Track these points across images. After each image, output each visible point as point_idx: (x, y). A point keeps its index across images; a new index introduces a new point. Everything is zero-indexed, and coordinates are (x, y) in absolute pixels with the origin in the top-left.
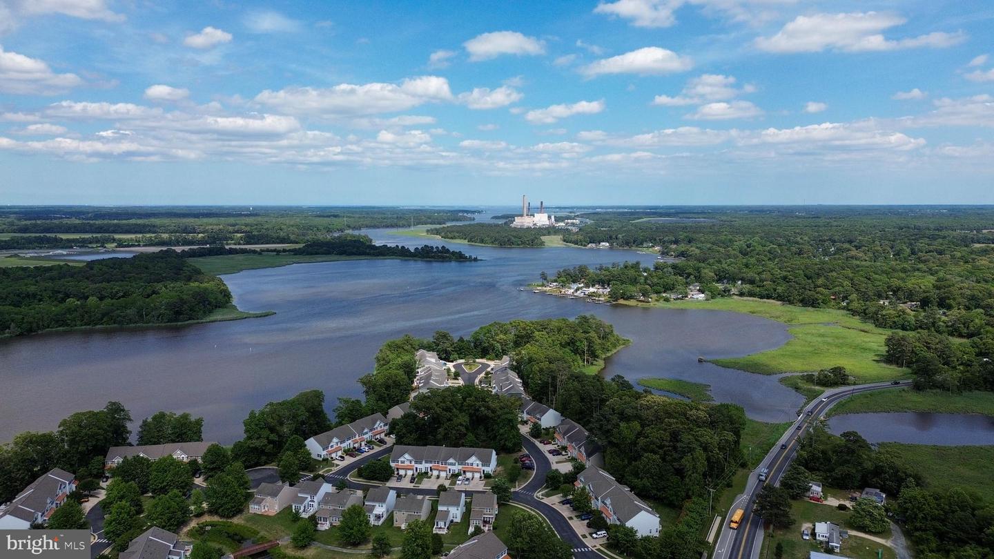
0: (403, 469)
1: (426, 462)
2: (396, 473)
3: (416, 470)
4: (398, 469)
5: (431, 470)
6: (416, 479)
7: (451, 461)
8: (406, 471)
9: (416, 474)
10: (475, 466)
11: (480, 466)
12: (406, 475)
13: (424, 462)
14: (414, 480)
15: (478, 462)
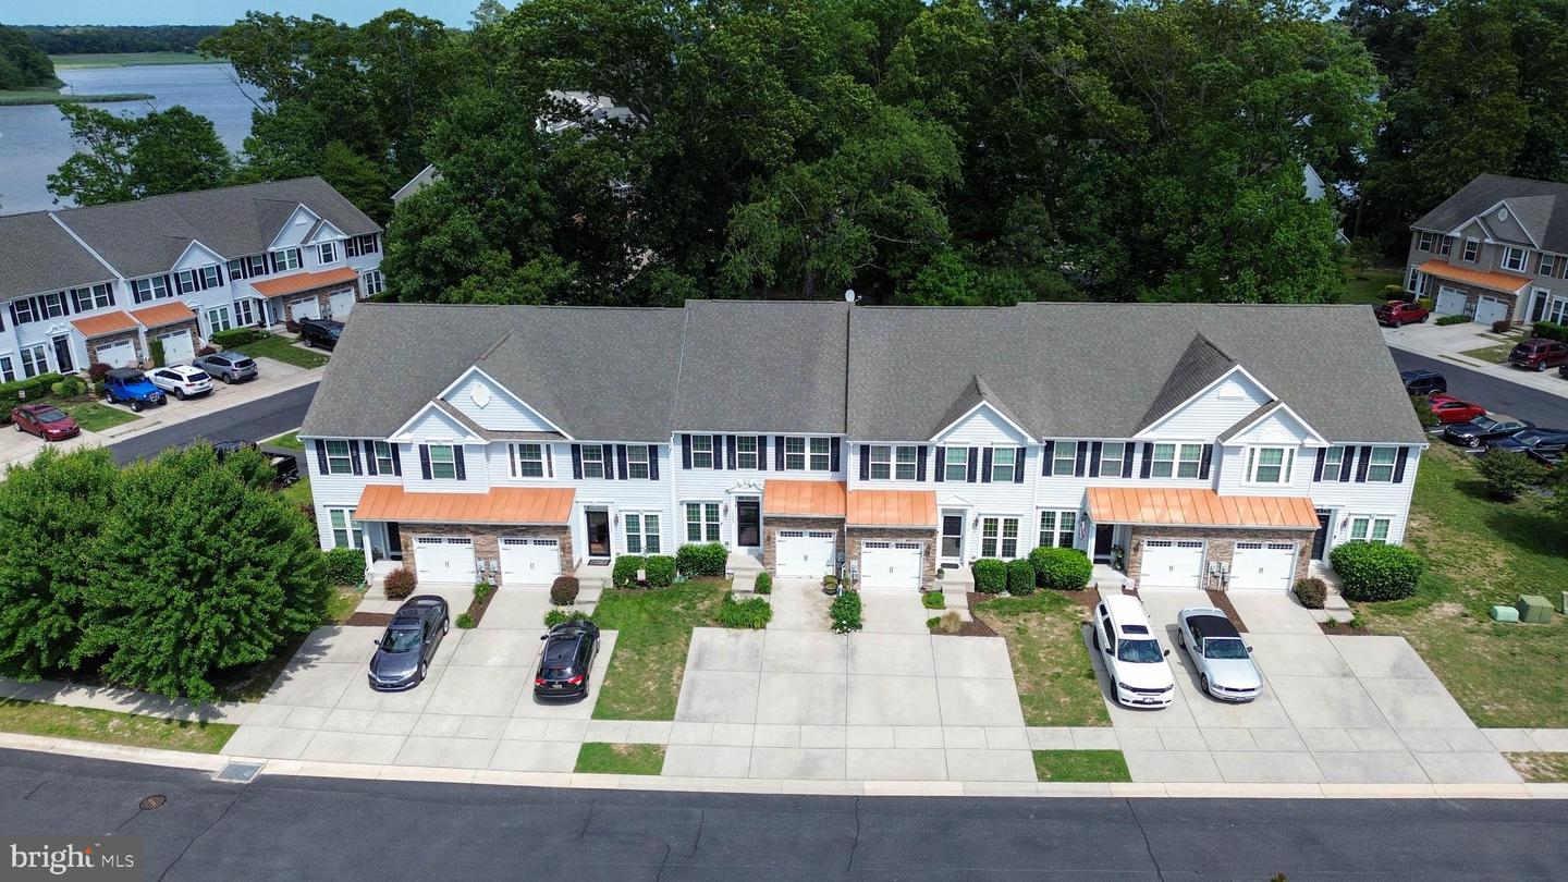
0: (456, 531)
1: (700, 452)
2: (379, 571)
3: (598, 536)
4: (394, 537)
6: (607, 640)
7: (976, 431)
8: (486, 555)
9: (595, 578)
10: (1234, 476)
11: (1299, 482)
12: (484, 594)
13: (671, 459)
14: (584, 645)
15: (1273, 432)
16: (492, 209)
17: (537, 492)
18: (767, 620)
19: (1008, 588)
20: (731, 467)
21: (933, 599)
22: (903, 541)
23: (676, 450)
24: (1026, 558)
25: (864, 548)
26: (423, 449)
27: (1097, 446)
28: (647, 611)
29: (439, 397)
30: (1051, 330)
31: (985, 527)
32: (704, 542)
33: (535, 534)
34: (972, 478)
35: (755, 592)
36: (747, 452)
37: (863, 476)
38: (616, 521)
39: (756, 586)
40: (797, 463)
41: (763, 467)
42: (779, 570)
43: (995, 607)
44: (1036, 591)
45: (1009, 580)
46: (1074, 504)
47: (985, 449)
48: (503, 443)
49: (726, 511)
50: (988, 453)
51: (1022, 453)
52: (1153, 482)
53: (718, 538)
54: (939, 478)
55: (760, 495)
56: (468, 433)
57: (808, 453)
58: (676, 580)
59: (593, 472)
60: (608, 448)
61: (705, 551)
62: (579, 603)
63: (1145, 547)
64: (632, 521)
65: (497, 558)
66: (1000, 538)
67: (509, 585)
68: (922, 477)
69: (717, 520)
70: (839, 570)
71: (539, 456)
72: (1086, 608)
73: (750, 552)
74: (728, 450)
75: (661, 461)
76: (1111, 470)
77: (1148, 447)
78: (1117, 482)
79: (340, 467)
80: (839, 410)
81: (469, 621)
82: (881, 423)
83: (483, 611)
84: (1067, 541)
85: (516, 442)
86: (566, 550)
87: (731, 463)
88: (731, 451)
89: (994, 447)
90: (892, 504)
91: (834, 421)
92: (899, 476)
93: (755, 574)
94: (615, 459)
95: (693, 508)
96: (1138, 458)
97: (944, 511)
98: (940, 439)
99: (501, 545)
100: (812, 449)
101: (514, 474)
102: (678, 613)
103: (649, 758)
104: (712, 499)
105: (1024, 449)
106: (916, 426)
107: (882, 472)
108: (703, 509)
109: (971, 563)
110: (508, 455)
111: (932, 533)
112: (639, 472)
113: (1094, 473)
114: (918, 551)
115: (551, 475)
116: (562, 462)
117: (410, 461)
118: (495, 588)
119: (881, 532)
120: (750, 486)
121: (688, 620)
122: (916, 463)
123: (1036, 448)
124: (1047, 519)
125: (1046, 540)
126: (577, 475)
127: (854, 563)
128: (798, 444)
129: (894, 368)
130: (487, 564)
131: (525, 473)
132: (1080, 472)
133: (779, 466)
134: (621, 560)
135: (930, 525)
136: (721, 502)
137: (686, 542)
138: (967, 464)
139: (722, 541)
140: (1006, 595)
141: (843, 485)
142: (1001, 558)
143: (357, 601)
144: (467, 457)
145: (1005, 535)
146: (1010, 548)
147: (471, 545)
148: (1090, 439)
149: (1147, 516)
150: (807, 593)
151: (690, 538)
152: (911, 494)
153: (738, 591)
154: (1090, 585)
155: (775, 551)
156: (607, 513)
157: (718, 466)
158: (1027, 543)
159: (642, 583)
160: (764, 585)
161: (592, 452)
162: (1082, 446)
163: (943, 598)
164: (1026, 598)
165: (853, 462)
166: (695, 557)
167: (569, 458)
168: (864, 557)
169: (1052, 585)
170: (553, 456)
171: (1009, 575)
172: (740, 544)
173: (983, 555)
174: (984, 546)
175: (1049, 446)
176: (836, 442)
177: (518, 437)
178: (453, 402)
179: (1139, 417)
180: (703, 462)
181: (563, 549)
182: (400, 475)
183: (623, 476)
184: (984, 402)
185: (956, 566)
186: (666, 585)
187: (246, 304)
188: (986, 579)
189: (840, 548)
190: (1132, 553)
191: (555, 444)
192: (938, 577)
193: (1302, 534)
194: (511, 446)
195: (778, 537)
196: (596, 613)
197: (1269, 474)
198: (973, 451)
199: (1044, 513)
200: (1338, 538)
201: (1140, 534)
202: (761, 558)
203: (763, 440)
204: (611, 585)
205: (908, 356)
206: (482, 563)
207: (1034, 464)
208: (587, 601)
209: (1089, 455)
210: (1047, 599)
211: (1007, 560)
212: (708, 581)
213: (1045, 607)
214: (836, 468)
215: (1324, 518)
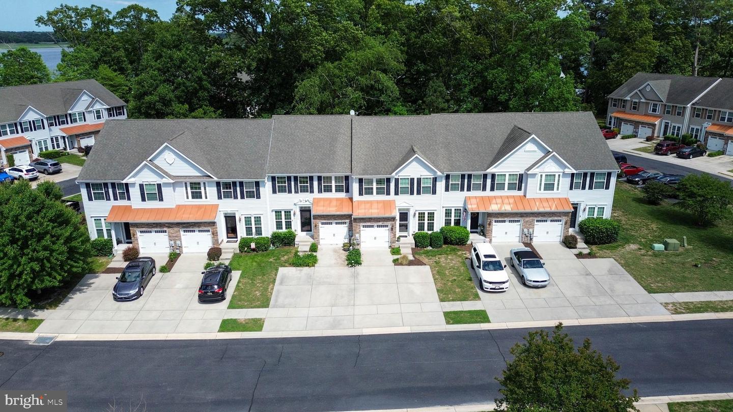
0: (159, 226)
1: (281, 184)
2: (119, 249)
3: (232, 230)
5: (306, 224)
6: (236, 275)
7: (413, 170)
8: (174, 238)
9: (229, 249)
10: (534, 188)
11: (563, 190)
12: (174, 258)
13: (267, 188)
14: (224, 275)
15: (551, 167)
16: (179, 84)
17: (199, 207)
18: (315, 263)
19: (431, 245)
20: (296, 192)
21: (395, 251)
22: (380, 224)
23: (269, 185)
24: (439, 231)
25: (362, 228)
26: (141, 186)
27: (470, 176)
28: (256, 262)
29: (149, 159)
30: (447, 125)
31: (419, 217)
32: (284, 230)
33: (199, 227)
34: (412, 193)
35: (310, 251)
36: (304, 184)
37: (361, 194)
38: (240, 220)
39: (310, 249)
40: (328, 189)
41: (312, 191)
42: (321, 242)
43: (424, 253)
44: (443, 246)
45: (431, 241)
46: (460, 205)
47: (417, 178)
48: (182, 182)
49: (294, 214)
50: (419, 180)
51: (435, 180)
52: (496, 193)
53: (291, 228)
54: (396, 193)
55: (311, 206)
56: (164, 177)
57: (333, 184)
58: (271, 248)
59: (227, 196)
60: (234, 183)
61: (285, 234)
62: (222, 260)
63: (494, 223)
64: (248, 220)
65: (180, 240)
66: (426, 222)
67: (186, 253)
68: (388, 193)
69: (290, 219)
70: (350, 240)
71: (200, 188)
72: (467, 252)
73: (307, 234)
74: (295, 183)
75: (261, 189)
76: (477, 187)
77: (493, 176)
78: (480, 193)
79: (99, 197)
80: (348, 163)
81: (165, 269)
82: (368, 168)
83: (173, 265)
84: (457, 223)
85: (189, 181)
86: (215, 234)
87: (296, 190)
88: (296, 184)
89: (422, 177)
90: (375, 205)
91: (346, 168)
92: (377, 193)
93: (310, 244)
94: (238, 189)
95: (278, 213)
96: (489, 181)
97: (399, 210)
98: (396, 174)
99: (182, 233)
100: (336, 182)
101: (188, 198)
102: (271, 262)
103: (257, 324)
104: (287, 208)
105: (436, 178)
106: (385, 169)
107: (369, 191)
108: (283, 213)
109: (413, 235)
110: (184, 188)
111: (394, 219)
112: (251, 195)
113: (469, 189)
114: (388, 228)
115: (206, 198)
116: (212, 191)
117: (135, 192)
118: (179, 255)
119: (370, 219)
120: (306, 201)
121: (276, 264)
122: (385, 187)
123: (441, 177)
124: (448, 213)
125: (448, 222)
126: (220, 197)
127: (357, 235)
128: (329, 179)
129: (374, 143)
130: (175, 243)
131: (193, 197)
132: (462, 189)
133: (320, 191)
134: (243, 239)
135: (393, 215)
136: (292, 210)
137: (275, 230)
138: (409, 186)
139: (293, 230)
140: (430, 248)
141: (351, 199)
142: (427, 232)
143: (108, 263)
144: (163, 189)
145: (428, 220)
146: (431, 227)
147: (167, 234)
148: (466, 173)
149: (494, 208)
150: (335, 251)
151: (277, 228)
152: (384, 202)
153: (301, 252)
154: (469, 242)
155: (319, 232)
156: (235, 216)
157: (290, 192)
158: (439, 224)
159: (254, 250)
160: (314, 248)
161: (227, 185)
162: (463, 176)
163: (400, 250)
164: (439, 249)
165: (355, 187)
166: (279, 237)
167: (215, 189)
168: (362, 232)
169: (451, 243)
170: (207, 188)
171: (431, 239)
172: (302, 231)
173: (419, 230)
174: (419, 226)
175: (448, 177)
176: (347, 178)
177: (189, 179)
178: (156, 162)
179: (488, 162)
180: (282, 190)
181: (213, 234)
182: (130, 200)
183: (242, 197)
184: (416, 155)
185: (406, 237)
186: (266, 251)
187: (57, 139)
188: (420, 241)
189: (351, 229)
190: (488, 226)
191: (208, 182)
192: (398, 241)
193: (565, 214)
194: (186, 183)
195: (320, 225)
196: (230, 264)
197: (549, 187)
198: (412, 180)
199: (446, 210)
200: (582, 217)
201: (491, 217)
202: (312, 237)
203: (311, 178)
204: (238, 251)
205: (380, 138)
206: (172, 242)
207: (441, 185)
208: (226, 258)
209: (466, 181)
210: (449, 249)
211: (430, 232)
212: (287, 248)
213: (448, 252)
214: (347, 191)
215: (576, 207)
